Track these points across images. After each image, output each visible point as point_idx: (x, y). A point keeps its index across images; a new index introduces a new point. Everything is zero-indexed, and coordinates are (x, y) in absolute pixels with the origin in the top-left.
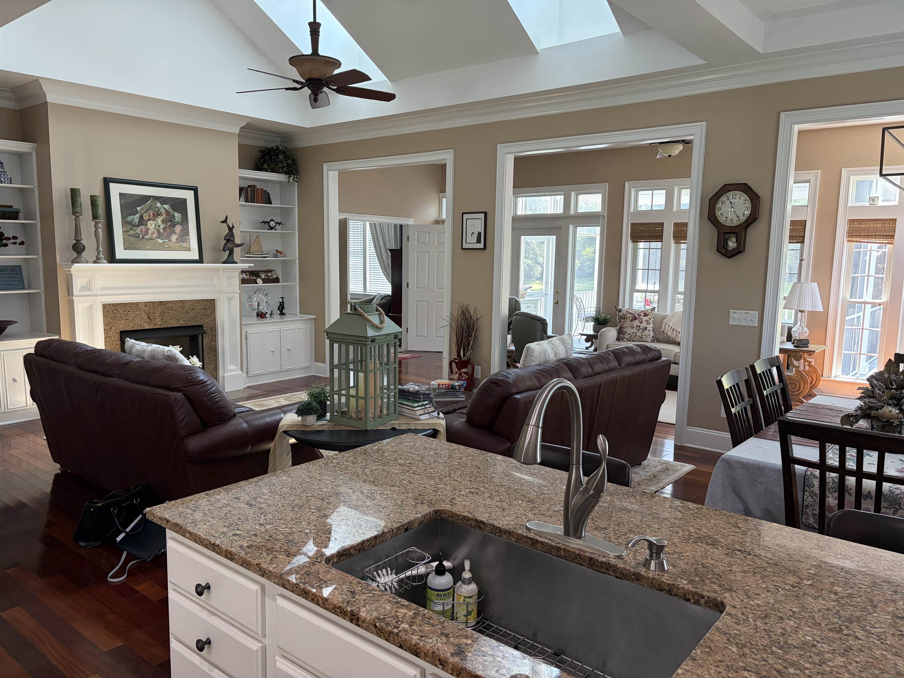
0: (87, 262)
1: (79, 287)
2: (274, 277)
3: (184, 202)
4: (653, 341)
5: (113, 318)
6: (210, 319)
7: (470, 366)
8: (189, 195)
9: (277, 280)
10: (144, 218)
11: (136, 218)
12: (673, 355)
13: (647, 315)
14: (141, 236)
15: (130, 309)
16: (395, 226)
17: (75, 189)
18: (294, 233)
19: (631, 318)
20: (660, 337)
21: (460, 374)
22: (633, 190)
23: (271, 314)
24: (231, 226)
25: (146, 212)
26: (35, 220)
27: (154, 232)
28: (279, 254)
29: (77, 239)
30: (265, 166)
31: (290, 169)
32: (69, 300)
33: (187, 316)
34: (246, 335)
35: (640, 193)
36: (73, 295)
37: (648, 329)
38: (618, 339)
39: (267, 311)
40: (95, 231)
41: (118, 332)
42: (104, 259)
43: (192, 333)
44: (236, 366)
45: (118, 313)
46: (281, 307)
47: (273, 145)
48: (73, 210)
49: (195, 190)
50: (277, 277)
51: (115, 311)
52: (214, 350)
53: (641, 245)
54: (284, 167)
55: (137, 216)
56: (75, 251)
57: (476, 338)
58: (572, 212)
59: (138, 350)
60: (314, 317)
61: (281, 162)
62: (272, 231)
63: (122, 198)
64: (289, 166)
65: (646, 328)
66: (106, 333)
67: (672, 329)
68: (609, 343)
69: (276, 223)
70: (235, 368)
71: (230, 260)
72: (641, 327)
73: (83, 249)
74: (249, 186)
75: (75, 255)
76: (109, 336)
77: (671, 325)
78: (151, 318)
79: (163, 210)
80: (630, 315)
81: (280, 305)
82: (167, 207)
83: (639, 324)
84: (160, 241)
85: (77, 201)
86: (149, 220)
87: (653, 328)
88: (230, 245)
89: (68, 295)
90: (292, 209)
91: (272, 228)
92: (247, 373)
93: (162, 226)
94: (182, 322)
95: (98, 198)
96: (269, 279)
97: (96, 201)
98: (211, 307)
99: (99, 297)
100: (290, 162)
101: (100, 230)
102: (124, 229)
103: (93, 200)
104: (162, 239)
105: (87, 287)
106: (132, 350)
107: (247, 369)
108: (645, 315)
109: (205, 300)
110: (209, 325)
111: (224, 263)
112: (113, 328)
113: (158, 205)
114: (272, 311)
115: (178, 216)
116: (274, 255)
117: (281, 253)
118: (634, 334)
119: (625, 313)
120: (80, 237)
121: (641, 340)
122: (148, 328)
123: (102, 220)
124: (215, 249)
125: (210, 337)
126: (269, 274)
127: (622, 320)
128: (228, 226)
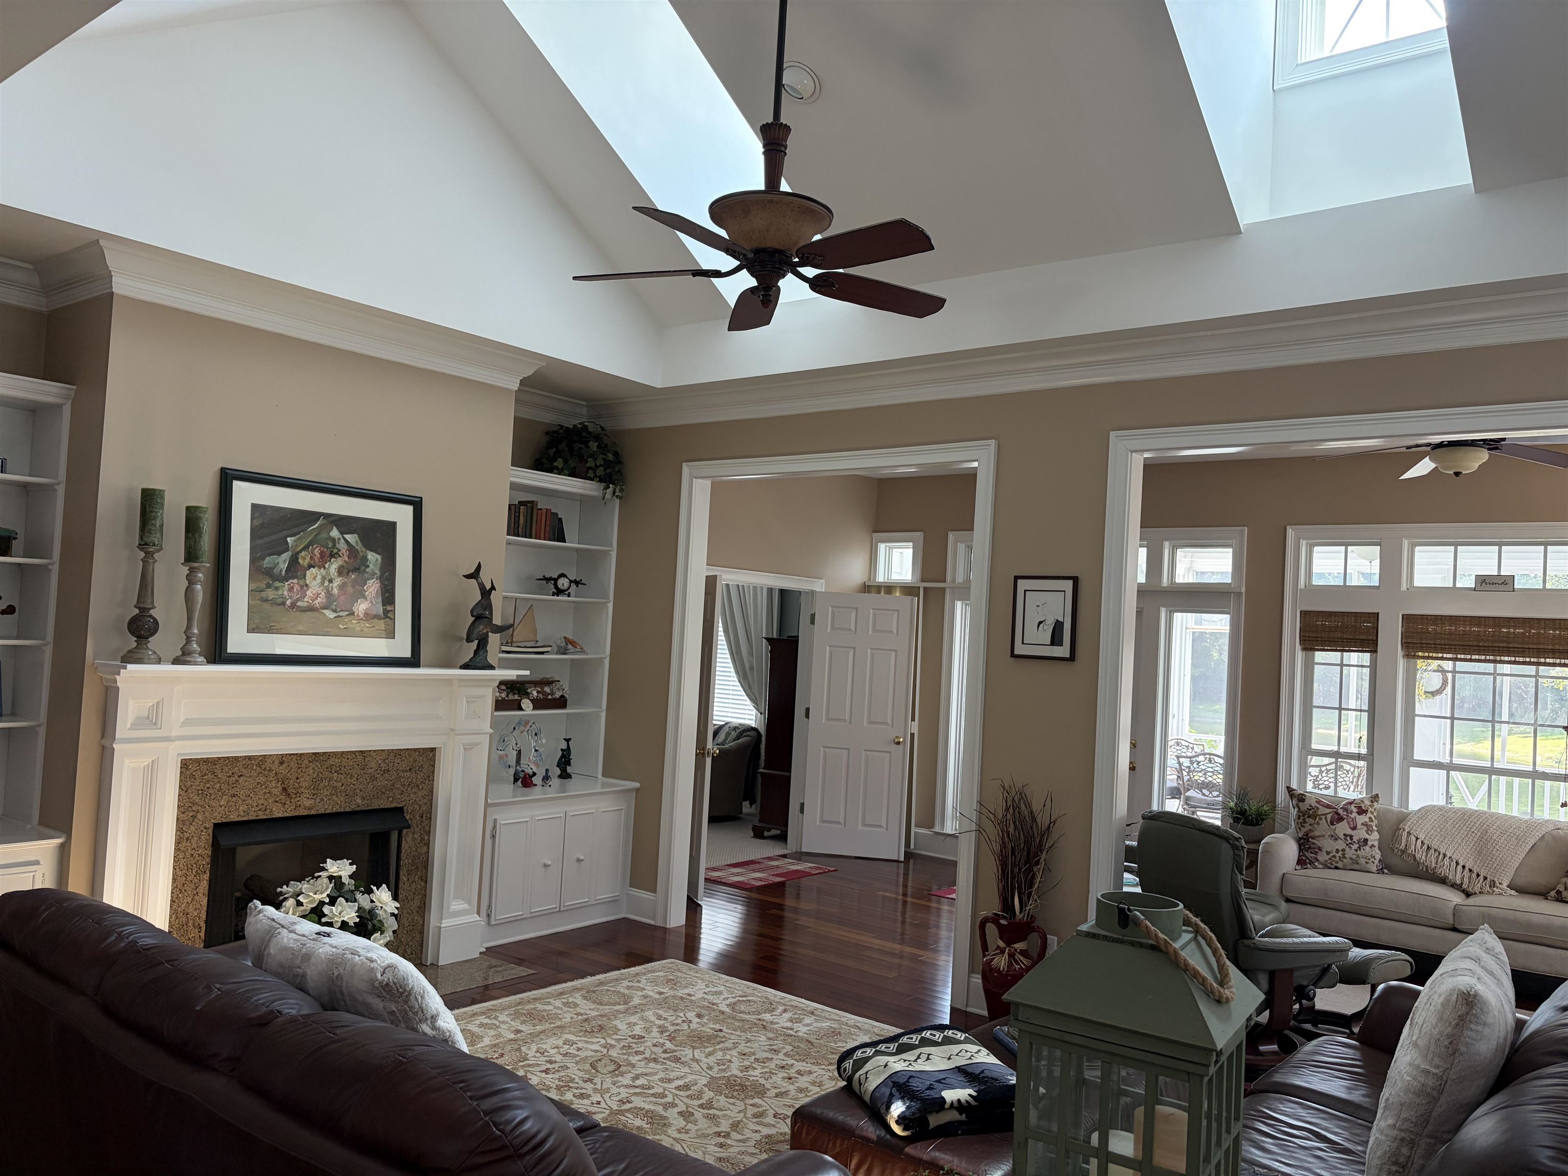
0: (159, 661)
1: (130, 720)
2: (558, 695)
3: (390, 528)
4: (1380, 871)
5: (202, 793)
6: (420, 794)
7: (1034, 937)
8: (402, 515)
9: (561, 703)
10: (300, 561)
11: (282, 562)
12: (1450, 911)
13: (1365, 812)
14: (288, 602)
15: (245, 772)
16: (770, 590)
17: (154, 490)
18: (605, 604)
19: (1329, 817)
20: (1395, 861)
21: (1011, 956)
22: (1303, 544)
23: (546, 778)
24: (488, 587)
25: (305, 548)
26: (50, 557)
27: (318, 594)
28: (570, 646)
29: (142, 606)
30: (559, 463)
31: (608, 471)
32: (103, 747)
33: (370, 787)
34: (494, 828)
35: (1316, 549)
36: (114, 739)
37: (1370, 843)
38: (1301, 862)
39: (535, 770)
40: (187, 588)
41: (210, 825)
42: (200, 654)
43: (377, 826)
44: (469, 902)
45: (216, 780)
46: (565, 760)
47: (576, 422)
48: (141, 538)
49: (417, 504)
50: (562, 696)
51: (210, 776)
52: (424, 865)
53: (1320, 656)
54: (597, 467)
55: (286, 556)
56: (132, 633)
57: (1047, 869)
58: (1165, 582)
59: (285, 949)
60: (637, 785)
61: (593, 456)
62: (560, 598)
63: (257, 515)
64: (607, 464)
65: (1366, 841)
66: (180, 830)
67: (1425, 847)
68: (1285, 872)
69: (571, 581)
70: (466, 906)
71: (478, 662)
72: (1355, 839)
73: (154, 628)
74: (521, 503)
75: (132, 642)
76: (186, 835)
77: (1422, 837)
78: (290, 791)
79: (342, 546)
80: (1328, 811)
81: (563, 756)
82: (352, 538)
83: (1349, 832)
84: (330, 615)
85: (155, 518)
86: (310, 566)
87: (1380, 840)
88: (481, 628)
89: (103, 737)
90: (606, 554)
91: (559, 592)
92: (489, 916)
93: (338, 581)
94: (359, 801)
95: (205, 512)
96: (546, 700)
97: (198, 519)
98: (426, 766)
99: (177, 743)
100: (610, 457)
101: (199, 587)
102: (254, 586)
103: (192, 517)
104: (335, 611)
105: (152, 719)
106: (267, 946)
107: (490, 906)
108: (1361, 811)
109: (415, 750)
110: (417, 807)
111: (465, 667)
112: (200, 816)
113: (335, 533)
114: (547, 770)
115: (373, 558)
116: (559, 648)
117: (573, 643)
118: (1340, 854)
119: (1314, 804)
120: (149, 601)
121: (1355, 867)
122: (280, 815)
123: (206, 564)
124: (447, 636)
125: (416, 836)
126: (547, 689)
127: (1310, 821)
128: (482, 587)
